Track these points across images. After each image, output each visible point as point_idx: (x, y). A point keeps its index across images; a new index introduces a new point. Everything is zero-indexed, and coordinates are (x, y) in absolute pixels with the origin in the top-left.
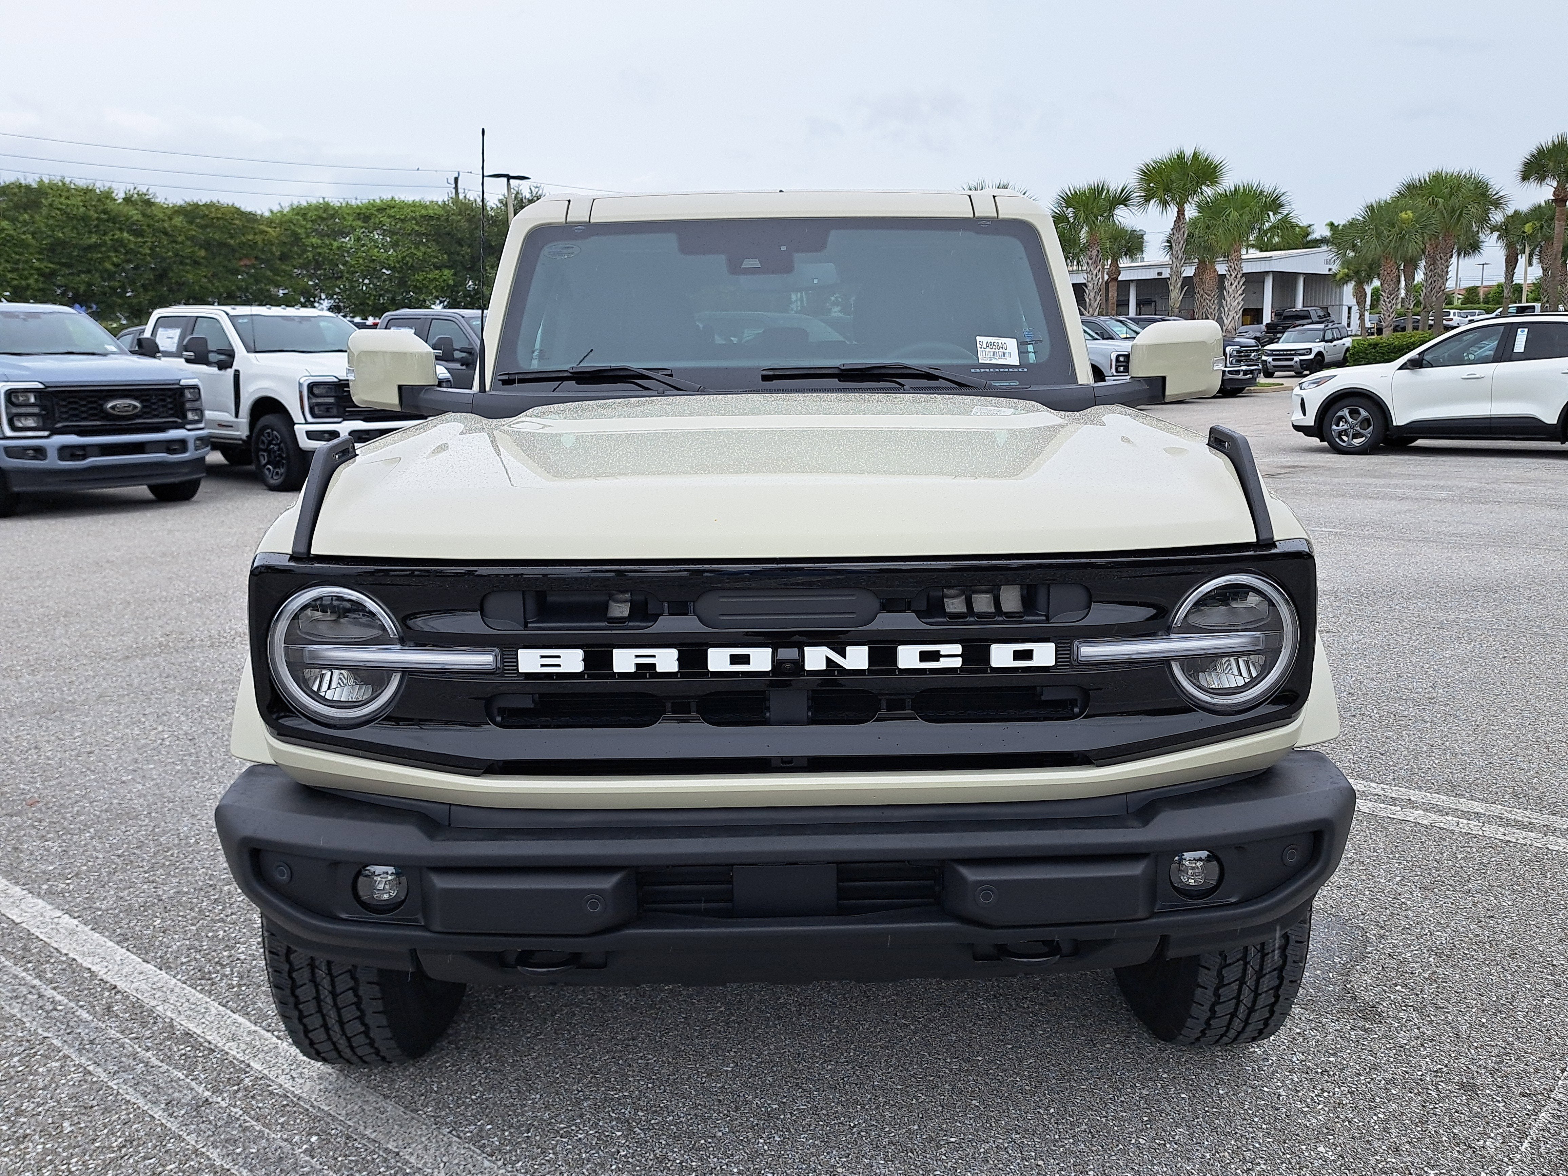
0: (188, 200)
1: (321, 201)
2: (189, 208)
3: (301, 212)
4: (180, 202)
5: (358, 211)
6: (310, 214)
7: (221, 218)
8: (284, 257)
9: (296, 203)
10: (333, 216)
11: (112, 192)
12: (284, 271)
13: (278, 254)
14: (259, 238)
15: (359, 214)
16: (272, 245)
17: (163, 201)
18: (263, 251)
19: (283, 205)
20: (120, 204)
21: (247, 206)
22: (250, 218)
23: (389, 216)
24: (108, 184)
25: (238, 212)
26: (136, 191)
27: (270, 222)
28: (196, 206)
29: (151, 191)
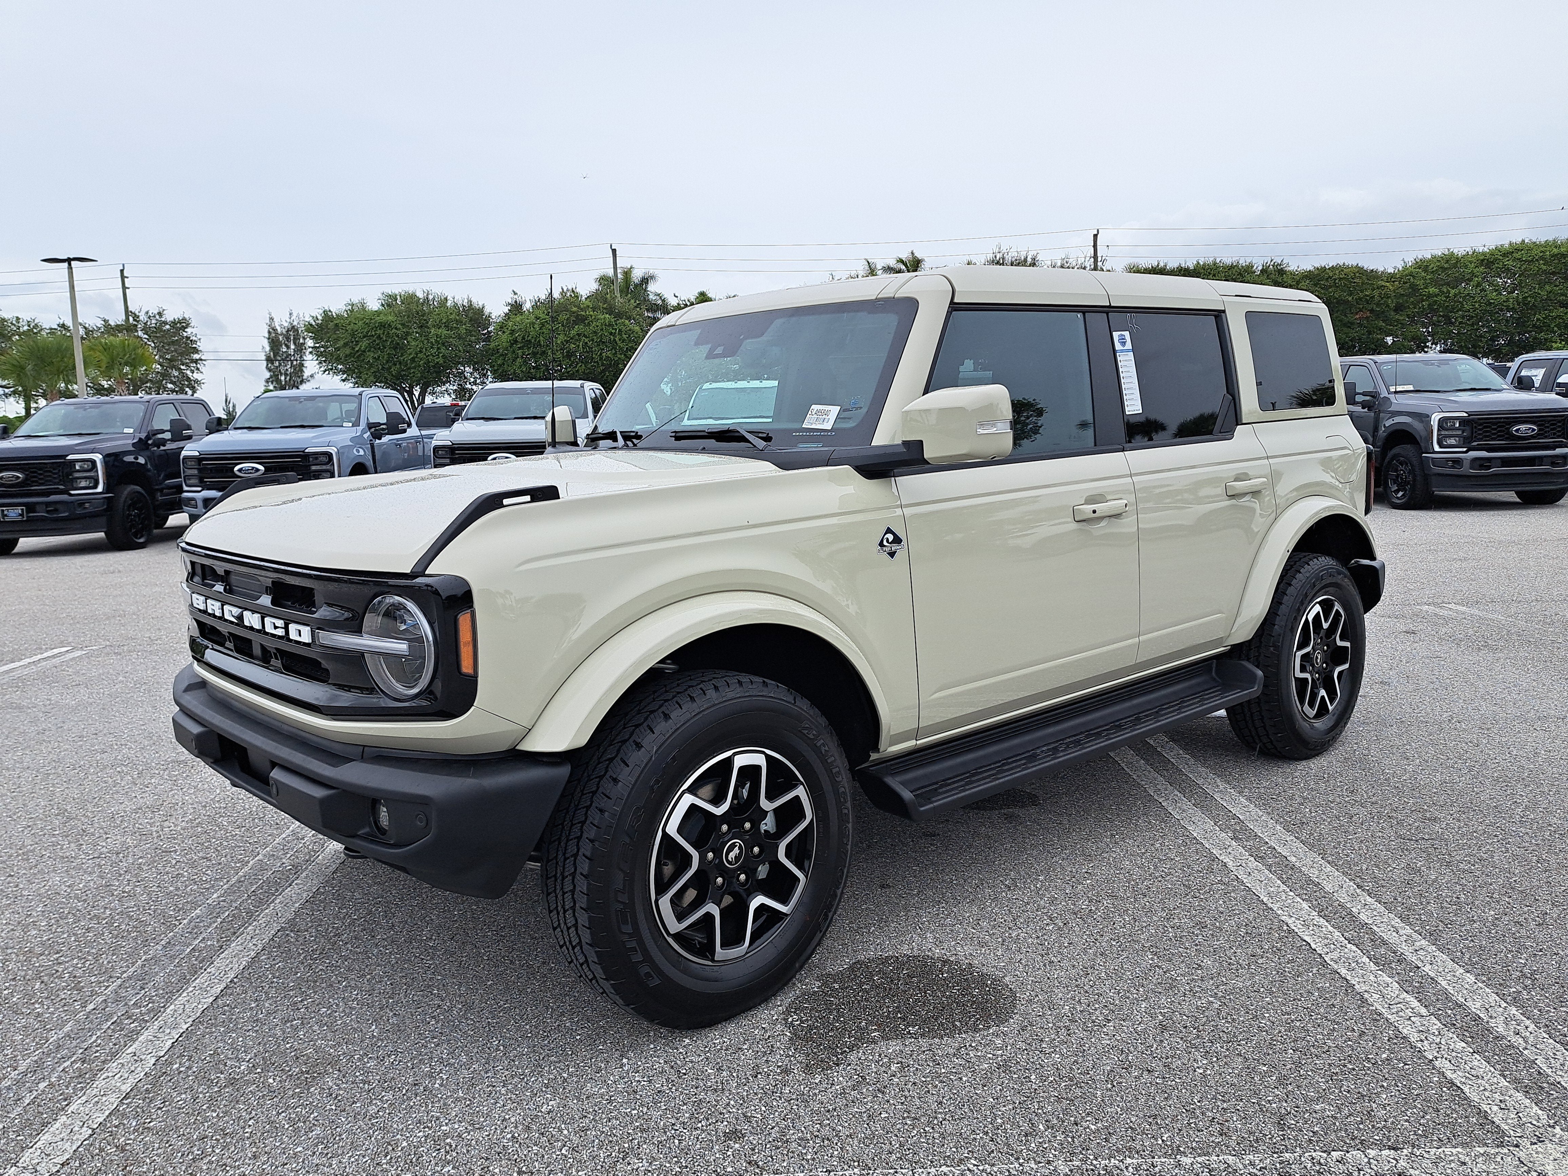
0: (1317, 265)
1: (1447, 253)
2: (1316, 273)
3: (1422, 265)
4: (1310, 268)
5: (1482, 258)
6: (1432, 265)
7: (1344, 278)
8: (1398, 309)
9: (1420, 257)
10: (1455, 266)
11: (1253, 267)
12: (1397, 321)
13: (1392, 306)
14: (1376, 293)
15: (1483, 260)
16: (1388, 298)
17: (1296, 268)
18: (1378, 305)
19: (1406, 260)
20: (1259, 276)
21: (1369, 264)
22: (1372, 275)
23: (1515, 259)
24: (1248, 261)
25: (1360, 271)
26: (1272, 263)
27: (1391, 277)
28: (1323, 270)
29: (1284, 262)
